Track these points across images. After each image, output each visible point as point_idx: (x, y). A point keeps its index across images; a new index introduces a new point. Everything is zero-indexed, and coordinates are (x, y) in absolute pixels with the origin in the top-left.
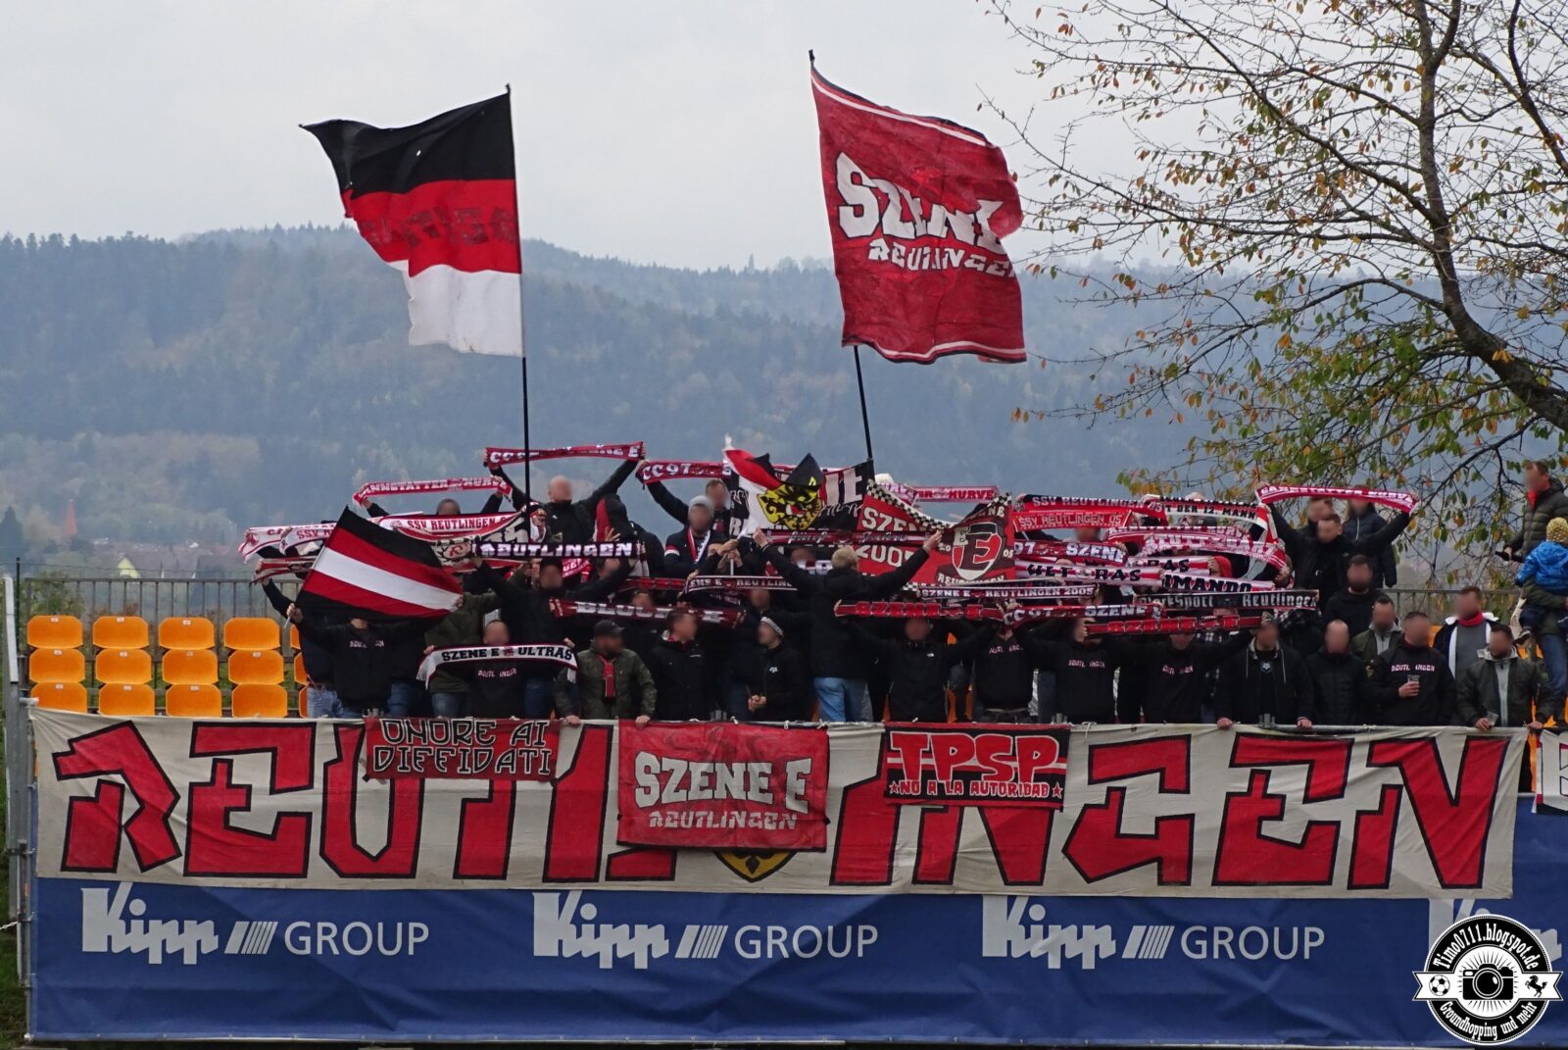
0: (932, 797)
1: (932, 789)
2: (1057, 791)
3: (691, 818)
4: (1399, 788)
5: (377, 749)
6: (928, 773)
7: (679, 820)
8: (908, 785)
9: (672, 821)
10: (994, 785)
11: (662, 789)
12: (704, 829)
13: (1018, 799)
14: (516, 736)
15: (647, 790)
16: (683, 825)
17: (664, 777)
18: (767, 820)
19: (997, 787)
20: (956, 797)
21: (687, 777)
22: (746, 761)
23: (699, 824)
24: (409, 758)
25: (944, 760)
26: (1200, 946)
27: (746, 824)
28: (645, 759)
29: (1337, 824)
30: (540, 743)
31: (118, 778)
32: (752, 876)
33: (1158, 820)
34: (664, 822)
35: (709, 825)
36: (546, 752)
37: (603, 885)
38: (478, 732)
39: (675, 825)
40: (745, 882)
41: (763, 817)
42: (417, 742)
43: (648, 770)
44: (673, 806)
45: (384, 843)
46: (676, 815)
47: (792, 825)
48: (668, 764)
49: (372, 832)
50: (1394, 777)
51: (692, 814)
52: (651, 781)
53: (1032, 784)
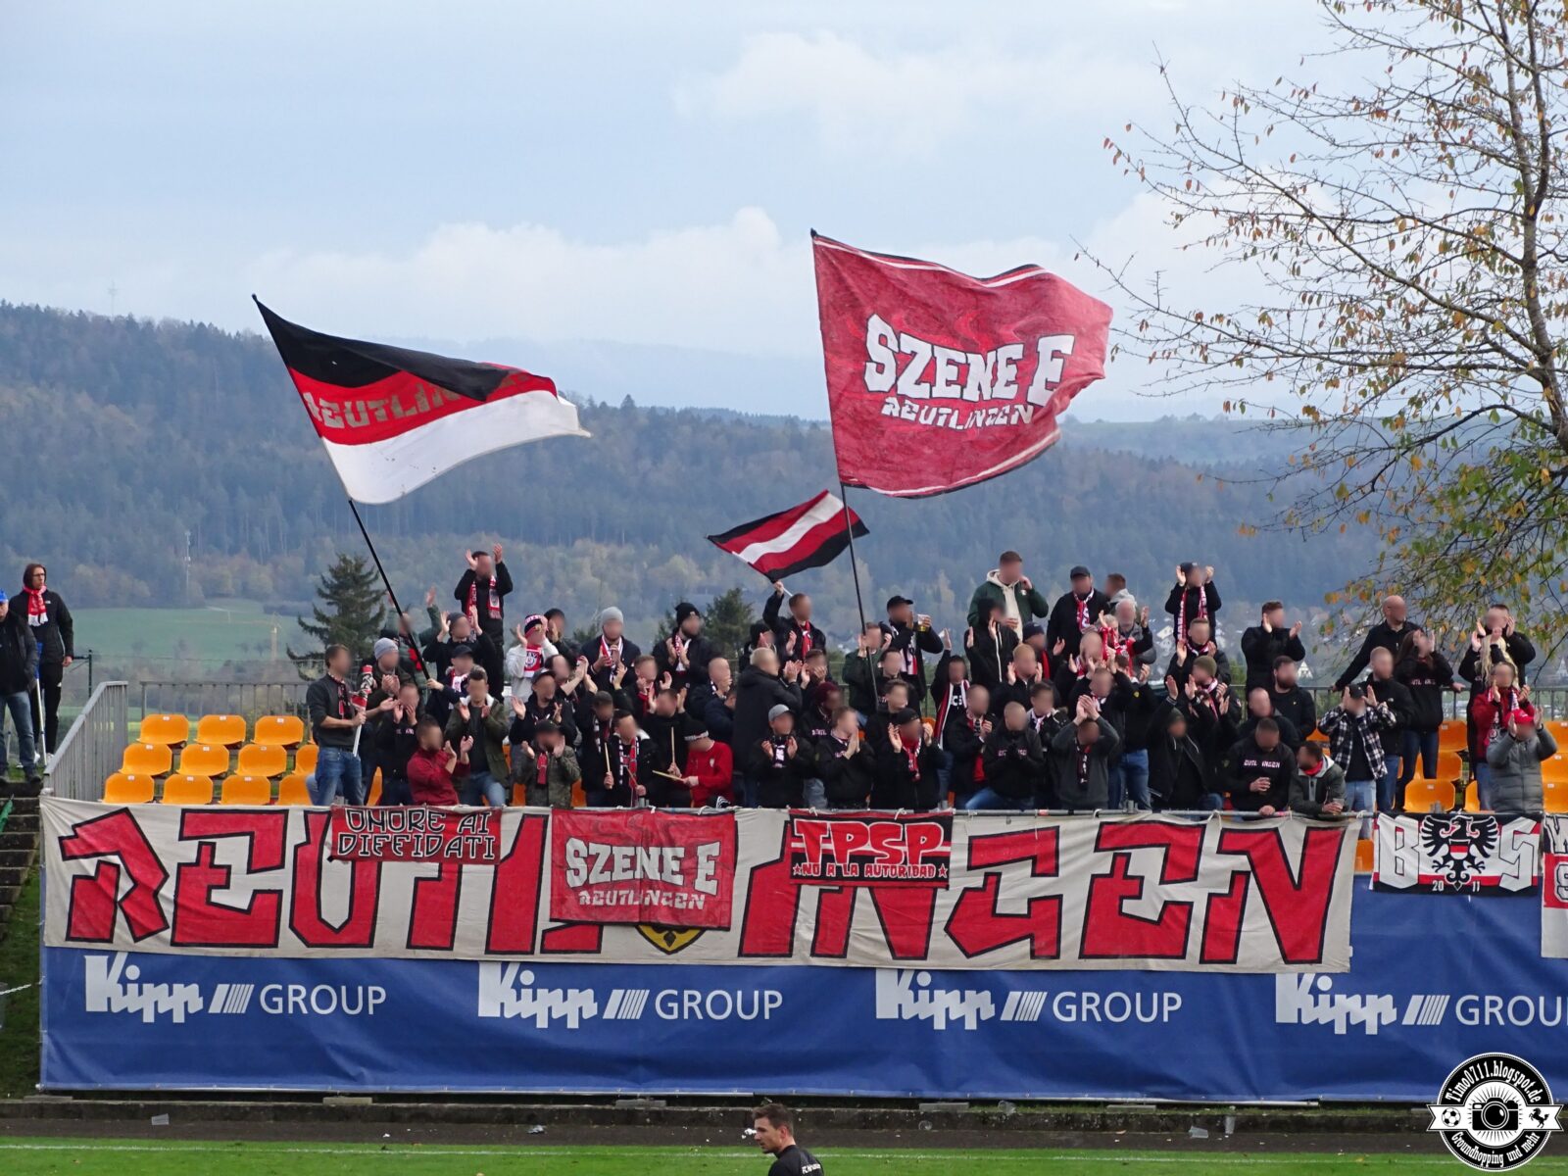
0: (831, 878)
1: (832, 871)
2: (943, 871)
3: (615, 897)
4: (1247, 874)
5: (342, 836)
6: (828, 857)
7: (604, 899)
8: (807, 868)
9: (599, 899)
10: (886, 868)
11: (589, 871)
12: (627, 906)
13: (907, 880)
14: (463, 825)
15: (577, 872)
16: (608, 902)
17: (591, 860)
18: (678, 900)
19: (889, 870)
20: (853, 878)
21: (611, 860)
22: (661, 845)
23: (622, 902)
24: (370, 844)
25: (842, 846)
26: (1070, 1010)
27: (660, 903)
28: (574, 844)
29: (1191, 904)
30: (483, 831)
31: (115, 859)
32: (670, 949)
33: (1031, 901)
34: (591, 900)
35: (630, 902)
36: (489, 839)
37: (538, 957)
38: (430, 820)
39: (601, 903)
40: (663, 954)
41: (674, 897)
42: (377, 831)
43: (577, 854)
44: (599, 886)
45: (346, 917)
46: (602, 893)
47: (700, 905)
48: (594, 848)
49: (335, 907)
50: (1241, 862)
51: (615, 892)
52: (580, 864)
53: (920, 866)
